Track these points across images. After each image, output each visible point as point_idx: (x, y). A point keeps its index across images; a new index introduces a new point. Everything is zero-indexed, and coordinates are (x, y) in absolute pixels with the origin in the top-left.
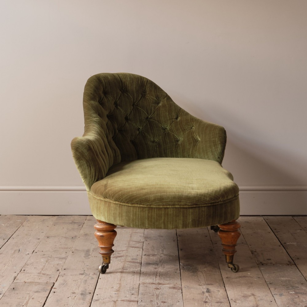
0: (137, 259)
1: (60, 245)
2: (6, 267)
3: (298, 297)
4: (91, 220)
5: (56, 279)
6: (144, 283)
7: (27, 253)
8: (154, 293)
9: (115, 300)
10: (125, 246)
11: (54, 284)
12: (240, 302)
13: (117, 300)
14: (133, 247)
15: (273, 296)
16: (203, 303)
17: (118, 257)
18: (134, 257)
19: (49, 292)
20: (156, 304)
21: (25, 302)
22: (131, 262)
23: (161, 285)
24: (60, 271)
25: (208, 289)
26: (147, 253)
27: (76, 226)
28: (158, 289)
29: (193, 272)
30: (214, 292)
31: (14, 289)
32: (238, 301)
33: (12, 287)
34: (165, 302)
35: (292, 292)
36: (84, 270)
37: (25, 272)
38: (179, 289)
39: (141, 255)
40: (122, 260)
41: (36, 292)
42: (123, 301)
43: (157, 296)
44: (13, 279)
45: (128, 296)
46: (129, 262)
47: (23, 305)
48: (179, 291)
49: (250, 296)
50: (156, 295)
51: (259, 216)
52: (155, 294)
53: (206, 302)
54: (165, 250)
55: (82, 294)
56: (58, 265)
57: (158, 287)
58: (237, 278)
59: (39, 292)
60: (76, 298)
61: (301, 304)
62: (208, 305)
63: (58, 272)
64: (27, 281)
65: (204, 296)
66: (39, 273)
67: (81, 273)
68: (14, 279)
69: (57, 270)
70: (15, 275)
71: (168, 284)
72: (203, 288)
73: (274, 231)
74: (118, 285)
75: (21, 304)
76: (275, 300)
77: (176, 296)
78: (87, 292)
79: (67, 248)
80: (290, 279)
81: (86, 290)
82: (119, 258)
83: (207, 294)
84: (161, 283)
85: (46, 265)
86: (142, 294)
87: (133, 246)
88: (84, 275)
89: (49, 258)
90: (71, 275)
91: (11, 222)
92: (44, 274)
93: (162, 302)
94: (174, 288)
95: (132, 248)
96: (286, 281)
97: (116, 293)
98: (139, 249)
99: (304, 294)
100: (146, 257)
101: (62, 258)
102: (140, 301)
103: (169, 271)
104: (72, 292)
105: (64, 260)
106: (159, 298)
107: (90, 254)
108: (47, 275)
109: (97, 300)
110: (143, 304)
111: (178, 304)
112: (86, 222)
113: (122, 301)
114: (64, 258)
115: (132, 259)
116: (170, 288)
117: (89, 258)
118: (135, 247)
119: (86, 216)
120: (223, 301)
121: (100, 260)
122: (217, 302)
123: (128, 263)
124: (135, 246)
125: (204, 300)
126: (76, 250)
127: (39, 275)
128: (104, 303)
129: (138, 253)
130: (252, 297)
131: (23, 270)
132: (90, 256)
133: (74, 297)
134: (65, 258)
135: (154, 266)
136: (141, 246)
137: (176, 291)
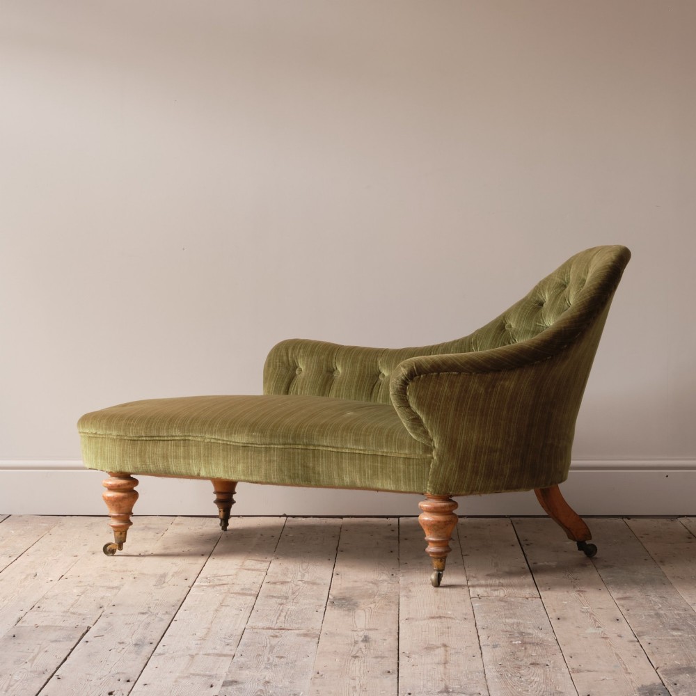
0: (252, 590)
1: (114, 566)
2: (6, 602)
3: (526, 649)
4: (182, 524)
5: (94, 622)
6: (253, 628)
7: (50, 579)
8: (268, 642)
9: (194, 654)
10: (236, 567)
11: (89, 628)
12: (417, 656)
13: (196, 654)
14: (249, 569)
15: (480, 648)
16: (350, 658)
17: (217, 585)
18: (247, 586)
19: (76, 641)
20: (266, 659)
21: (31, 657)
22: (239, 594)
23: (283, 631)
24: (105, 608)
25: (366, 637)
26: (272, 580)
27: (151, 534)
28: (276, 636)
29: (349, 610)
30: (375, 641)
31: (14, 636)
32: (413, 656)
33: (12, 635)
34: (282, 657)
35: (516, 642)
36: (150, 607)
37: (40, 609)
38: (314, 637)
39: (260, 582)
40: (223, 591)
41: (53, 642)
42: (208, 655)
43: (272, 648)
44: (16, 621)
45: (218, 647)
46: (235, 594)
47: (27, 661)
48: (313, 640)
49: (438, 647)
50: (271, 646)
51: (504, 517)
52: (269, 645)
53: (355, 657)
54: (307, 575)
55: (136, 645)
56: (102, 598)
57: (278, 634)
58: (424, 619)
59: (60, 641)
60: (124, 650)
61: (526, 660)
62: (359, 661)
63: (101, 610)
64: (39, 624)
65: (355, 648)
66: (64, 612)
67: (143, 611)
68: (18, 622)
69: (99, 607)
70: (21, 614)
71: (298, 629)
72: (358, 635)
73: (522, 543)
74: (205, 631)
75: (22, 660)
76: (482, 654)
77: (306, 647)
78: (147, 640)
79: (124, 571)
80: (521, 621)
81: (144, 638)
82: (218, 588)
83: (362, 645)
84: (285, 627)
85: (81, 598)
86: (245, 645)
87: (249, 567)
88: (147, 615)
89: (89, 588)
90: (124, 615)
91: (28, 527)
92: (74, 613)
93: (278, 657)
94: (305, 635)
95: (246, 571)
96: (513, 624)
97: (199, 642)
98: (259, 572)
99: (537, 644)
100: (269, 585)
101: (113, 588)
102: (239, 655)
103: (305, 609)
104: (119, 641)
105: (115, 591)
106: (275, 651)
107: (167, 580)
108: (80, 614)
109: (160, 654)
110: (242, 659)
111: (305, 660)
112: (171, 527)
113: (205, 654)
114: (116, 588)
115: (243, 589)
116: (299, 635)
117: (164, 587)
118: (253, 570)
119: (174, 517)
120: (387, 655)
121: (183, 591)
122: (377, 657)
123: (232, 595)
124: (253, 568)
125: (354, 653)
126: (143, 574)
127: (64, 614)
128: (172, 657)
129: (255, 580)
130: (443, 649)
131: (36, 606)
132: (164, 585)
133: (120, 649)
134: (118, 588)
135: (279, 601)
136: (265, 568)
137: (309, 639)
